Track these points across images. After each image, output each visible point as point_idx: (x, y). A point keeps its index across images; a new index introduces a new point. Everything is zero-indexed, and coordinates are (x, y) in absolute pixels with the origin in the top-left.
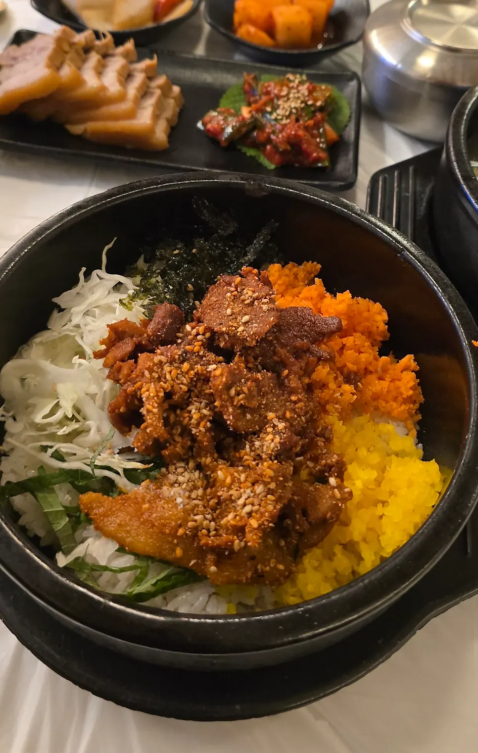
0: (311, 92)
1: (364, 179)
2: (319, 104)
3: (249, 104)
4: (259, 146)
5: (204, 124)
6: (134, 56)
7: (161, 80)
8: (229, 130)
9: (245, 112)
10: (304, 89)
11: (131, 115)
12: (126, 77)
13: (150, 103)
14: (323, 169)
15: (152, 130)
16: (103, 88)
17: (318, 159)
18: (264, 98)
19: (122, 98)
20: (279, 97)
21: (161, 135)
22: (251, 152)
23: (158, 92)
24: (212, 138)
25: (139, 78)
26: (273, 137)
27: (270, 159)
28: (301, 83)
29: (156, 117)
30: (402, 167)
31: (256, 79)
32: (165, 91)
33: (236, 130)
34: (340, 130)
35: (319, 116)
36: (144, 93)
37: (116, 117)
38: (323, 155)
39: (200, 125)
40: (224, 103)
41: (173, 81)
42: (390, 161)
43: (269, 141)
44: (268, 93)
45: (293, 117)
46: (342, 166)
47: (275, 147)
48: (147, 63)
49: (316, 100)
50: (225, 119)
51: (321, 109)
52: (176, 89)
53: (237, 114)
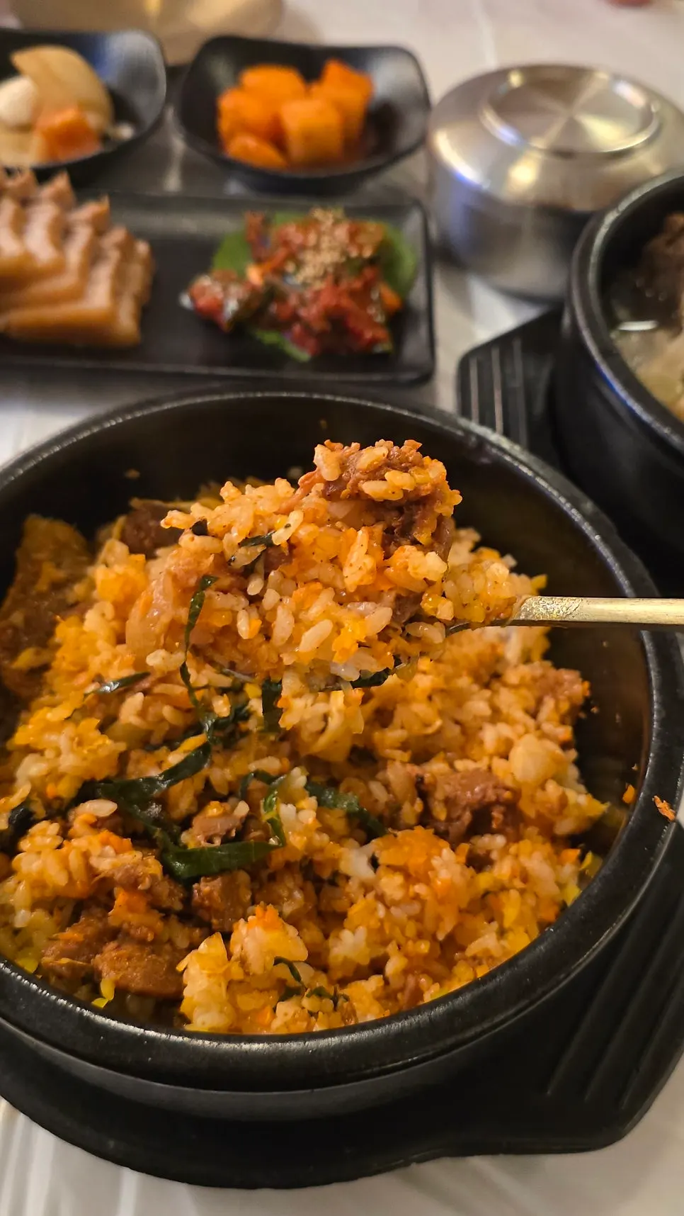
0: (353, 235)
1: (447, 365)
2: (368, 253)
3: (259, 261)
4: (283, 324)
5: (193, 299)
6: (70, 196)
7: (117, 235)
8: (232, 306)
9: (255, 275)
10: (342, 233)
11: (77, 294)
12: (61, 233)
13: (103, 277)
14: (384, 356)
15: (112, 316)
16: (28, 256)
17: (374, 341)
18: (281, 253)
19: (58, 269)
20: (303, 247)
21: (126, 322)
22: (270, 337)
23: (114, 255)
24: (207, 319)
25: (82, 236)
26: (303, 312)
27: (300, 342)
28: (336, 223)
29: (116, 294)
30: (503, 342)
31: (266, 222)
32: (126, 250)
33: (244, 305)
34: (403, 290)
35: (368, 273)
36: (93, 256)
37: (54, 300)
38: (382, 333)
39: (186, 301)
40: (221, 262)
41: (135, 234)
42: (484, 334)
43: (295, 318)
44: (286, 243)
45: (330, 278)
46: (413, 348)
47: (307, 328)
48: (90, 210)
49: (361, 247)
50: (225, 289)
51: (372, 261)
52: (142, 248)
53: (242, 279)
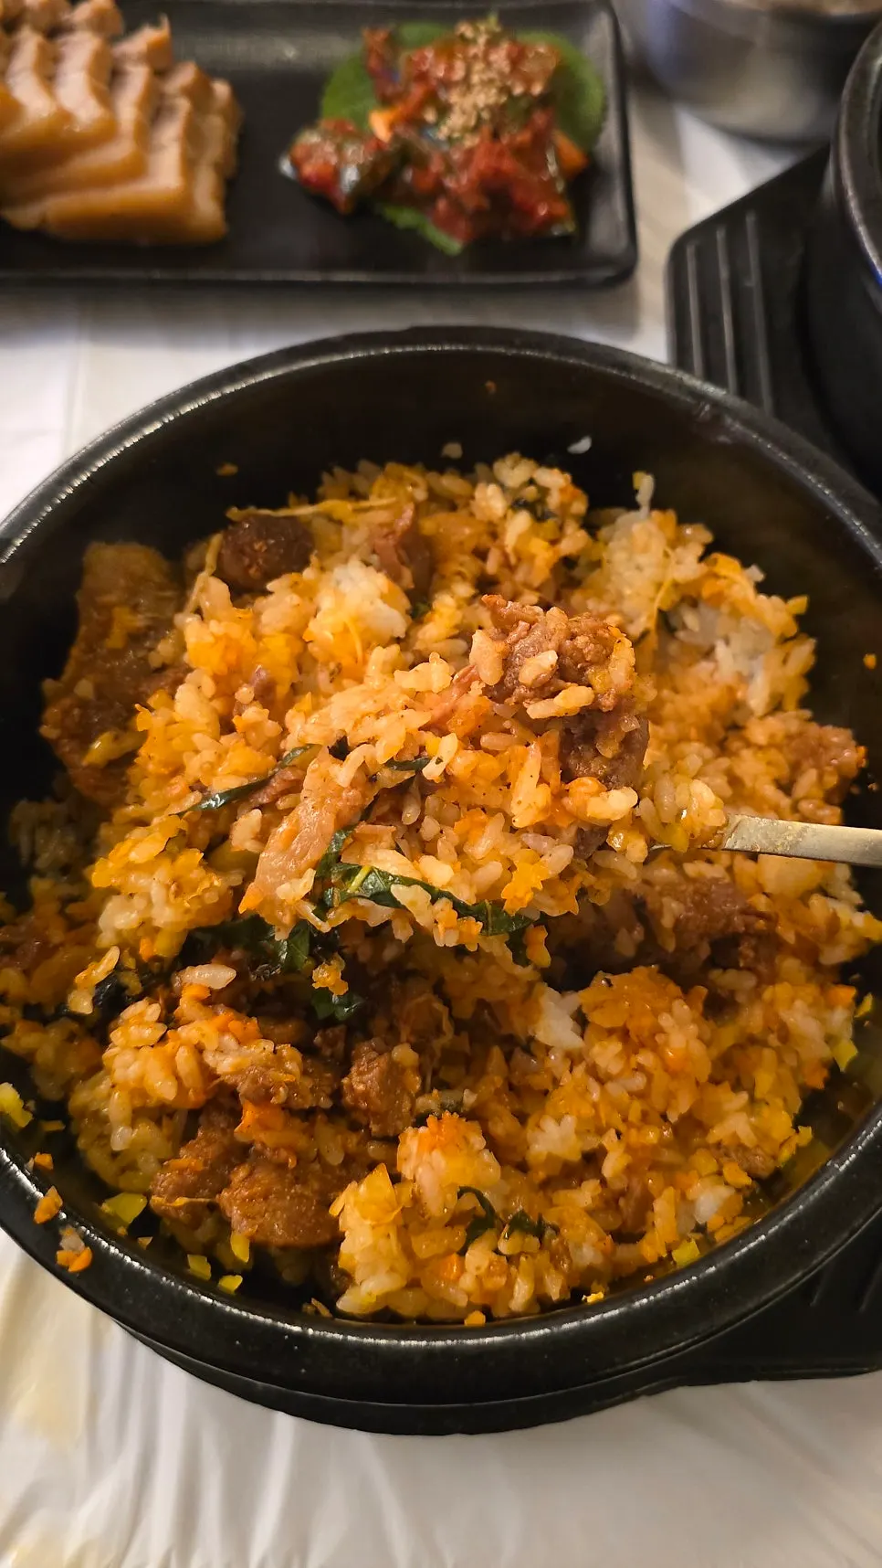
0: (516, 60)
1: (654, 250)
2: (537, 89)
3: (386, 102)
4: (424, 199)
5: (296, 165)
6: (118, 24)
7: (186, 75)
8: (351, 175)
9: (380, 125)
10: (500, 57)
11: (136, 169)
12: (108, 77)
13: (170, 135)
14: (565, 240)
15: (186, 198)
16: (65, 116)
17: (551, 219)
18: (417, 91)
19: (106, 133)
20: (447, 84)
21: (207, 207)
22: (405, 218)
23: (183, 105)
24: (319, 194)
25: (138, 78)
26: (450, 183)
27: (447, 224)
28: (492, 43)
29: (189, 166)
30: (730, 216)
31: (393, 42)
32: (200, 95)
33: (369, 173)
34: (587, 138)
35: (540, 118)
36: (155, 109)
37: (106, 179)
38: (561, 208)
39: (286, 167)
40: (333, 107)
41: (210, 72)
42: (705, 205)
43: (439, 190)
44: (422, 77)
45: (486, 129)
46: (605, 231)
47: (456, 203)
48: (147, 37)
49: (528, 81)
50: (339, 150)
51: (544, 101)
52: (221, 89)
53: (361, 133)
